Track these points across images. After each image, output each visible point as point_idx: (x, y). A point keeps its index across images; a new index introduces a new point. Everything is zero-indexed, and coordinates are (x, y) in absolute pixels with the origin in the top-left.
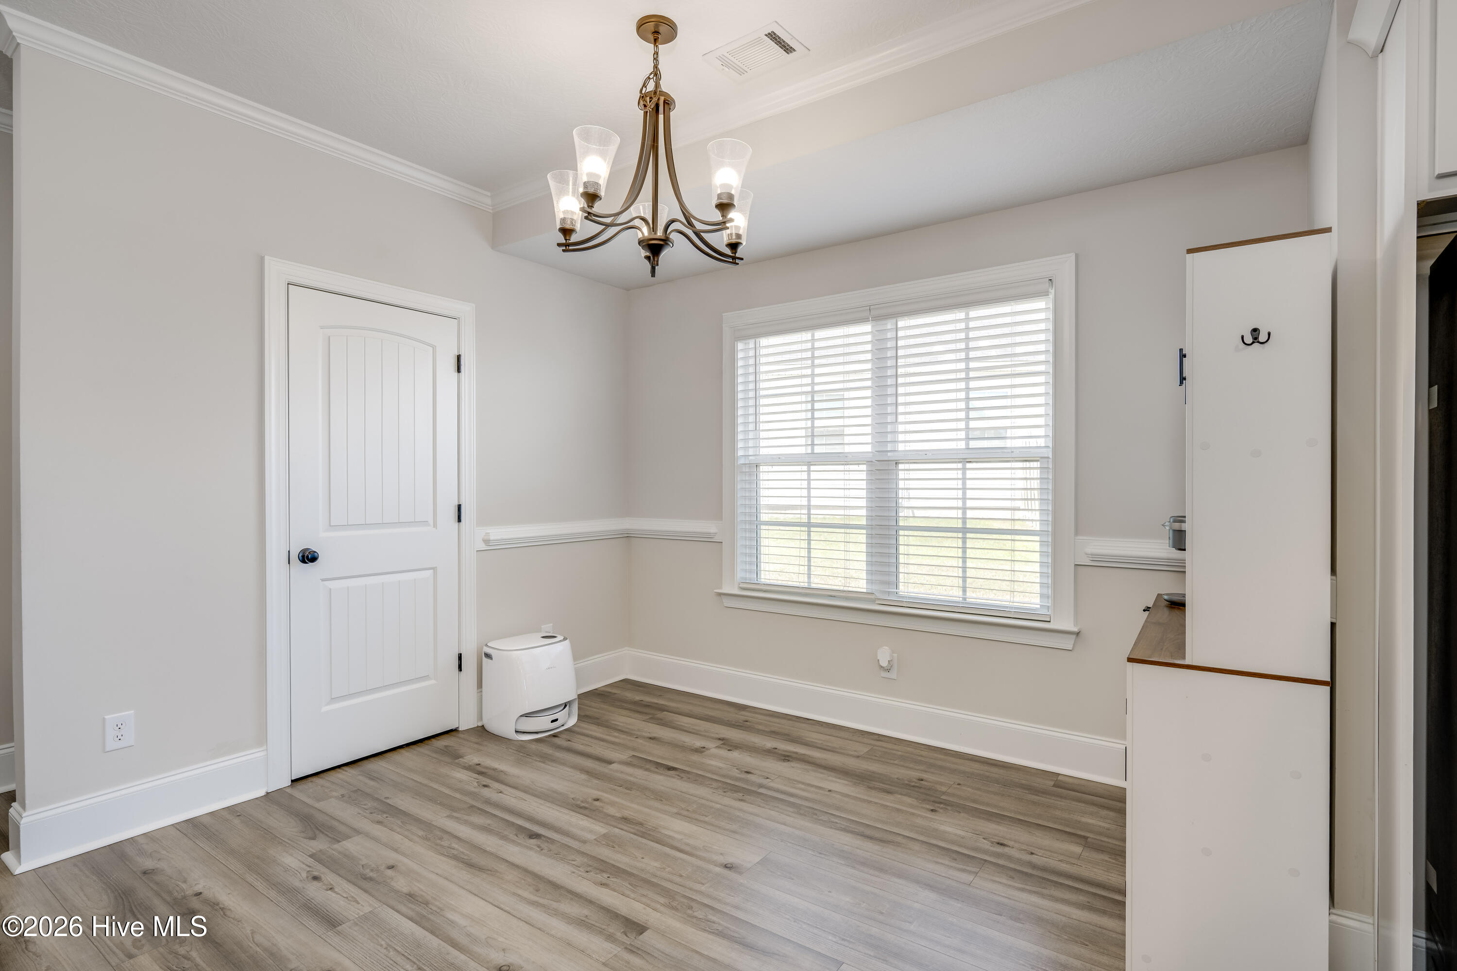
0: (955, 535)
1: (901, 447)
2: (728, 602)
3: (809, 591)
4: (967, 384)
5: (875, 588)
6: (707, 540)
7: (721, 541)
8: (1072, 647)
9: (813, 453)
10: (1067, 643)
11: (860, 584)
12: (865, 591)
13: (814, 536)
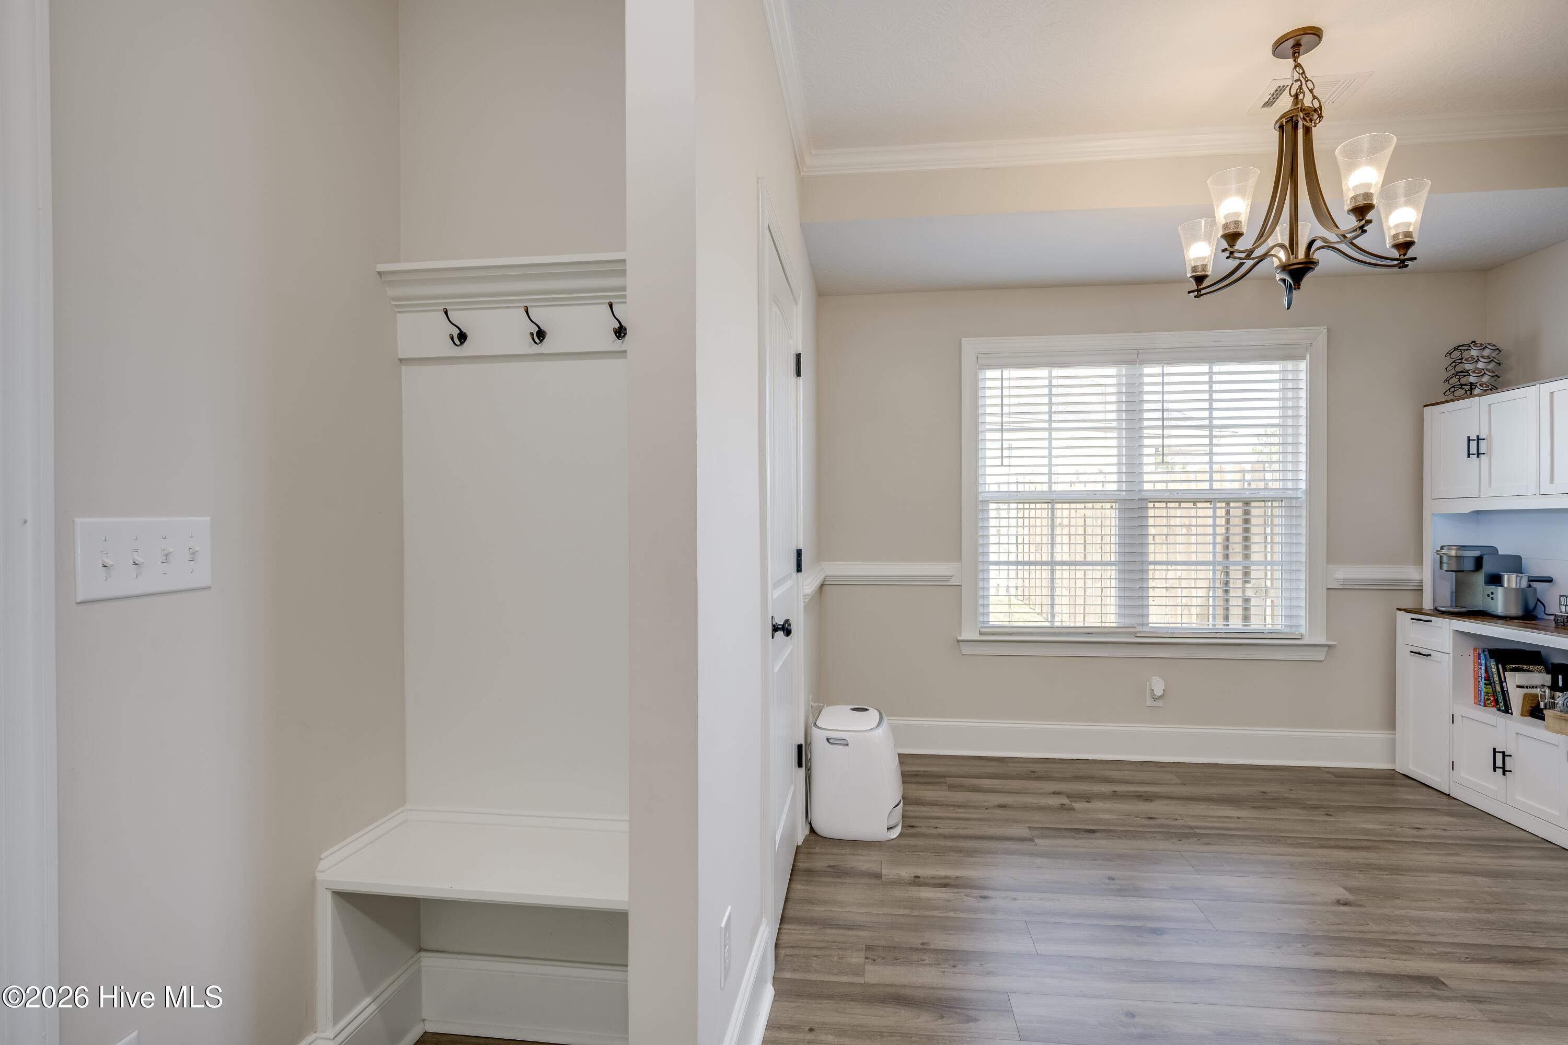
0: (1207, 567)
1: (1147, 486)
2: (966, 649)
3: (1053, 631)
4: (1211, 431)
5: (1128, 621)
6: (941, 583)
7: (960, 584)
8: (1324, 658)
9: (1050, 491)
10: (1320, 655)
11: (1112, 620)
12: (1115, 625)
13: (1058, 574)
